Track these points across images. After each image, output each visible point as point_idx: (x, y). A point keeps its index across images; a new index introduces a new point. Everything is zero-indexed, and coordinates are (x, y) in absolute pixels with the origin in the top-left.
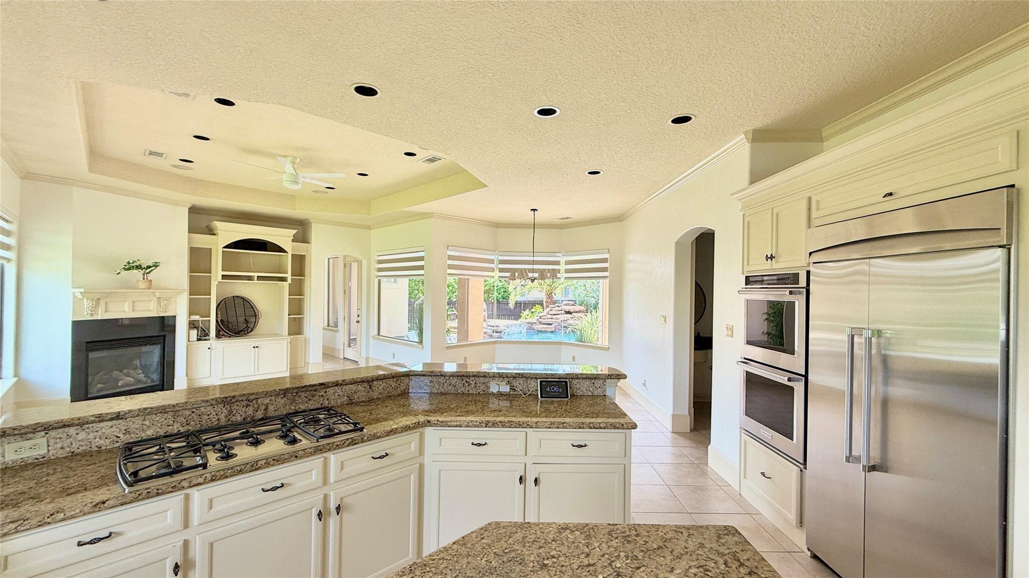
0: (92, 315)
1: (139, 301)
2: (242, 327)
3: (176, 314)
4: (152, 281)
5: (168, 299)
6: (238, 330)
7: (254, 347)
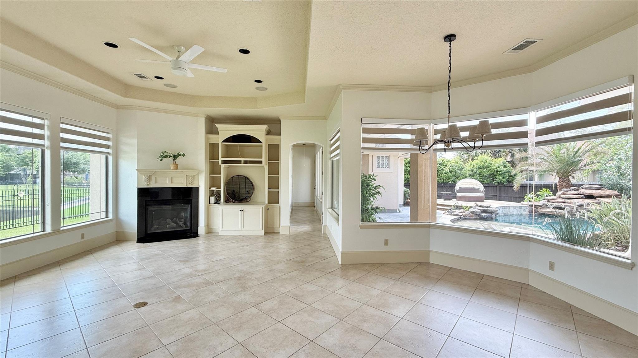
0: (148, 185)
1: (175, 177)
2: (244, 196)
3: (199, 186)
4: (178, 164)
5: (192, 176)
6: (242, 198)
7: (240, 211)
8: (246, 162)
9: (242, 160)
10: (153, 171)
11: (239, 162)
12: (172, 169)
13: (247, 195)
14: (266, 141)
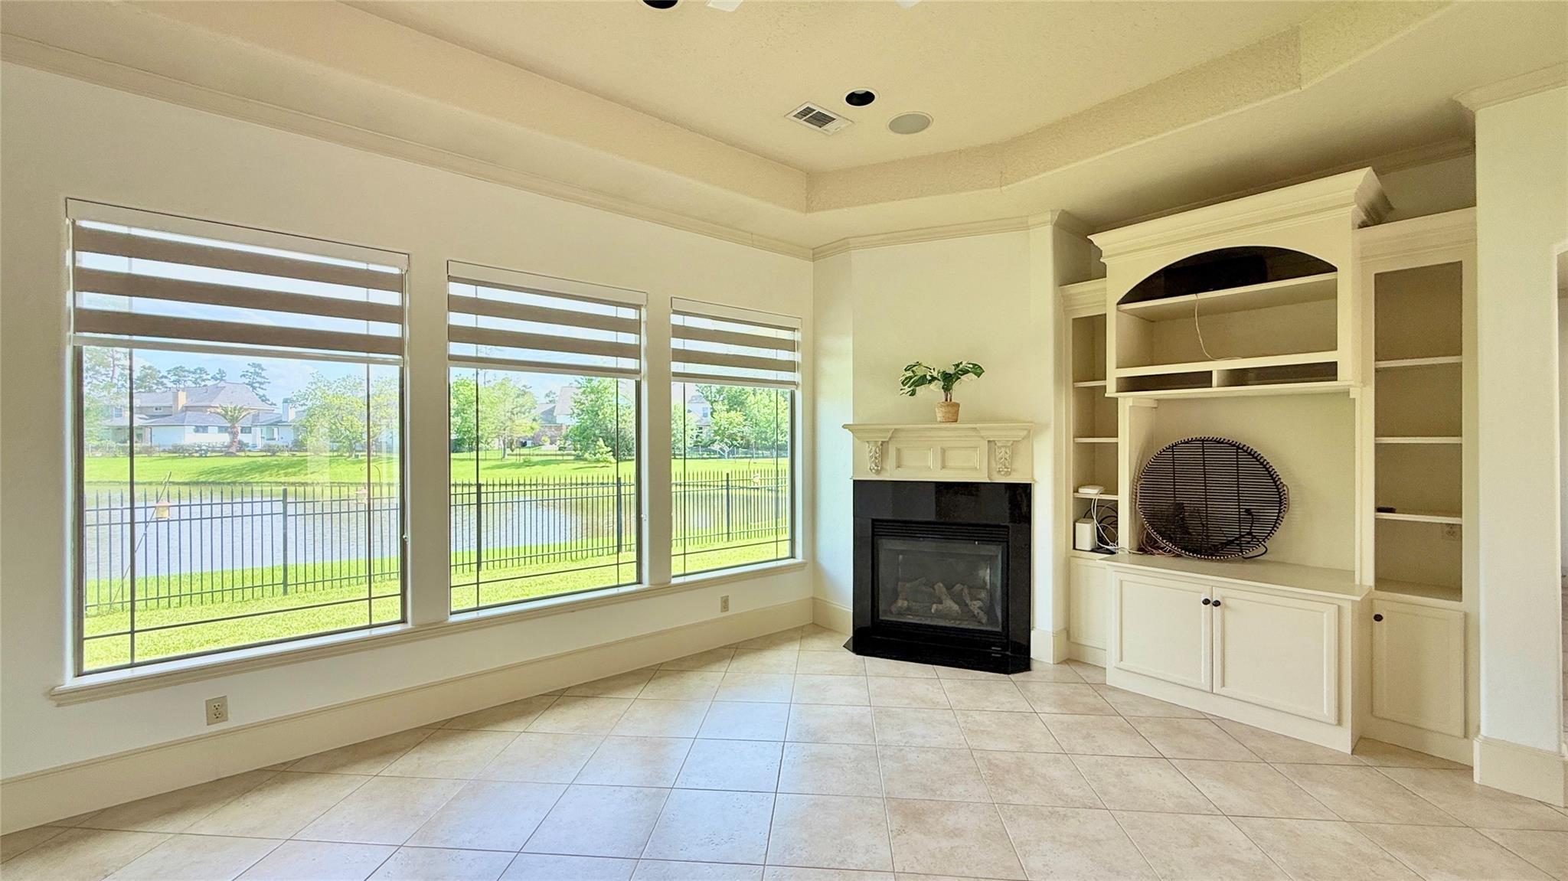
0: (878, 472)
1: (952, 447)
2: (1233, 532)
3: (1034, 480)
4: (957, 405)
5: (1009, 444)
6: (1217, 538)
7: (1206, 602)
8: (1238, 378)
9: (1217, 367)
10: (887, 430)
11: (1203, 379)
12: (939, 419)
13: (1245, 531)
14: (1363, 257)
